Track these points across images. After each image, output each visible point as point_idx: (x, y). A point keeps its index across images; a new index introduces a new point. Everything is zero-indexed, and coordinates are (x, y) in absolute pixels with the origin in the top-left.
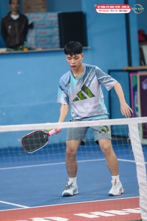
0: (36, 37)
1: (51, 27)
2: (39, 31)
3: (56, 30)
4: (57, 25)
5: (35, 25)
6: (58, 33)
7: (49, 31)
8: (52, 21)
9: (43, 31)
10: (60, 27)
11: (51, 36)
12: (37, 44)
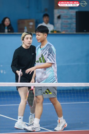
0: (62, 24)
1: (71, 19)
2: (63, 20)
3: (74, 20)
4: (75, 17)
5: (62, 17)
6: (75, 22)
7: (69, 21)
8: (72, 15)
9: (66, 20)
10: (76, 19)
11: (70, 24)
12: (62, 28)
